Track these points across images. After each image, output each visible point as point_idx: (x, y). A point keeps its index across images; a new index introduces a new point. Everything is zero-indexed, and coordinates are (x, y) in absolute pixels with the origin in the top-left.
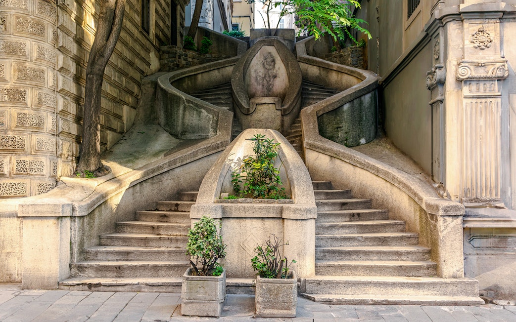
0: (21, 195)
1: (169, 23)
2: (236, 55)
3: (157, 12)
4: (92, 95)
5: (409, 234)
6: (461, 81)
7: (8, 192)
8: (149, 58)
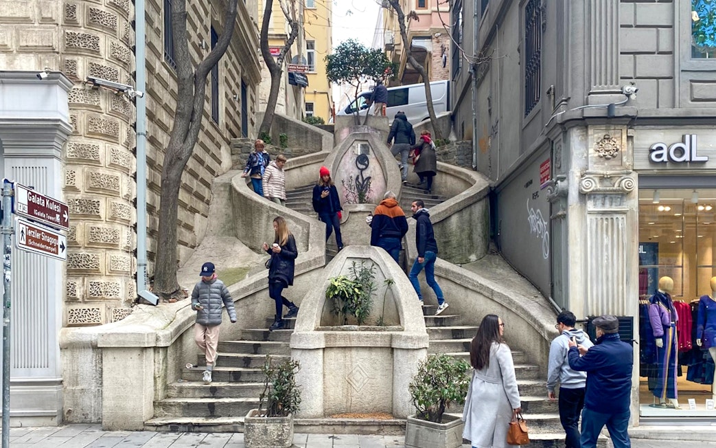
0: (96, 322)
1: (239, 109)
2: (321, 150)
3: (227, 96)
4: (169, 205)
5: (528, 367)
6: (585, 195)
7: (81, 319)
8: (220, 154)
